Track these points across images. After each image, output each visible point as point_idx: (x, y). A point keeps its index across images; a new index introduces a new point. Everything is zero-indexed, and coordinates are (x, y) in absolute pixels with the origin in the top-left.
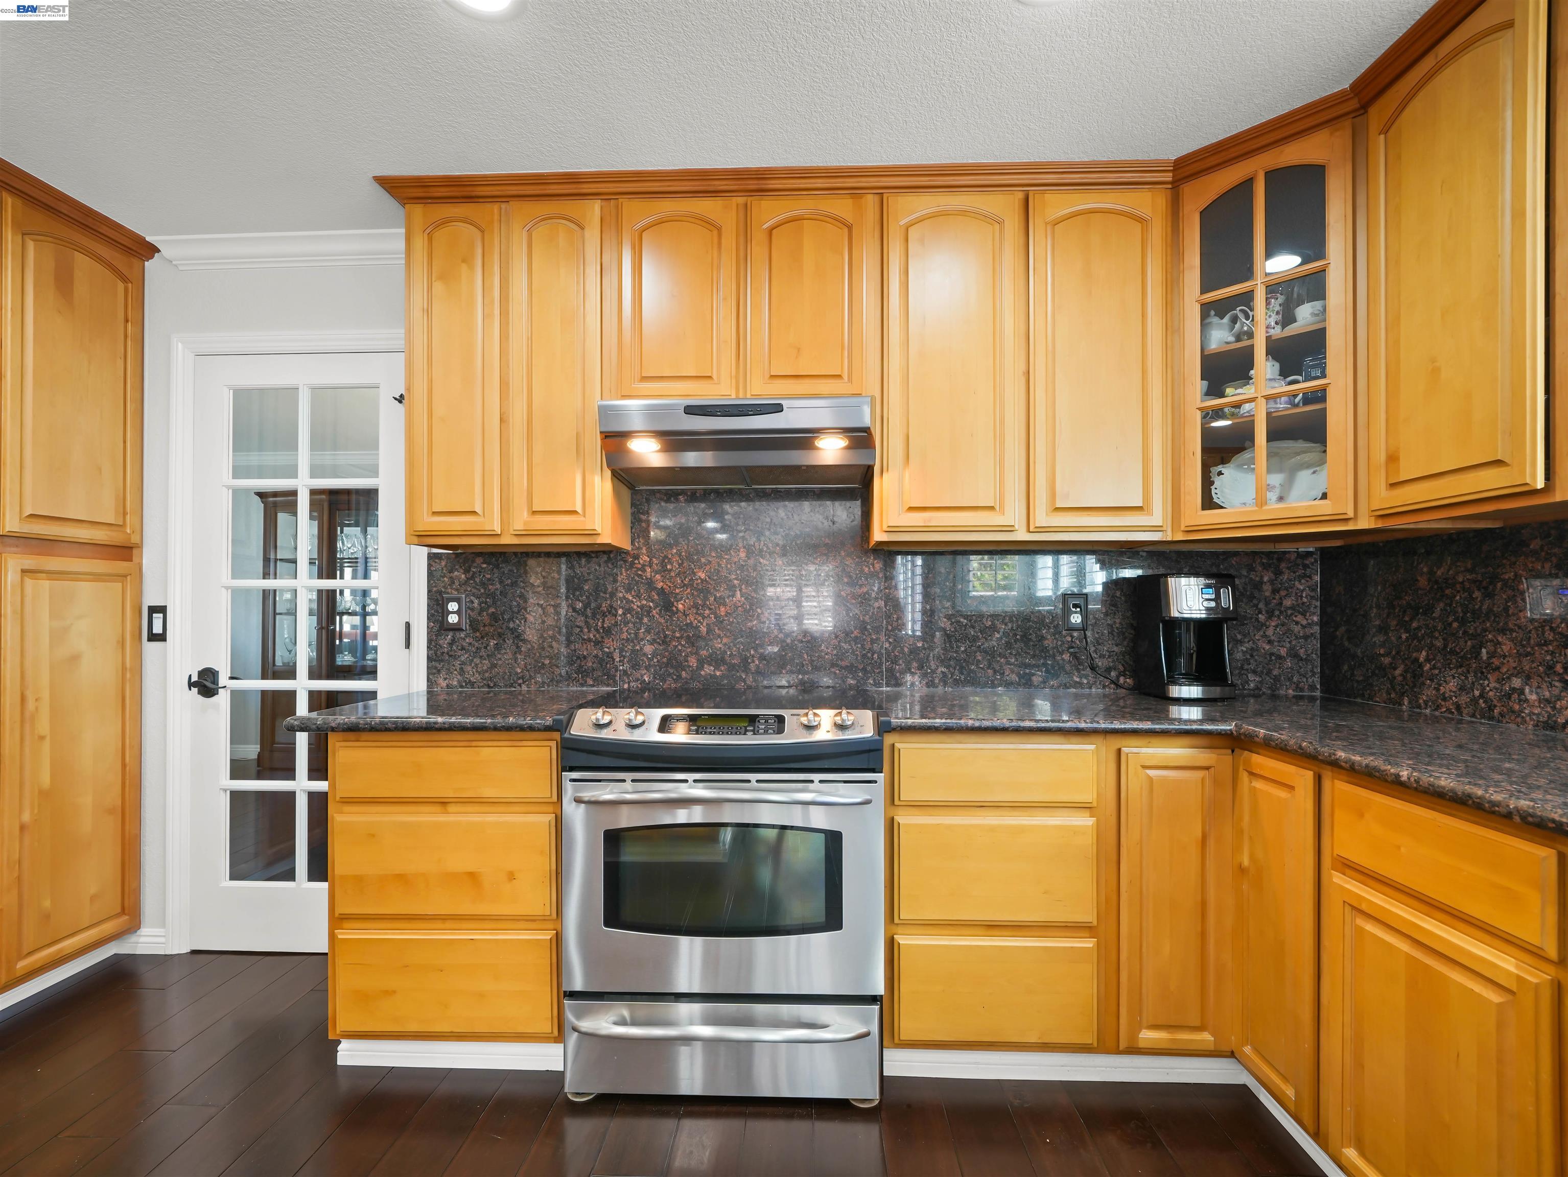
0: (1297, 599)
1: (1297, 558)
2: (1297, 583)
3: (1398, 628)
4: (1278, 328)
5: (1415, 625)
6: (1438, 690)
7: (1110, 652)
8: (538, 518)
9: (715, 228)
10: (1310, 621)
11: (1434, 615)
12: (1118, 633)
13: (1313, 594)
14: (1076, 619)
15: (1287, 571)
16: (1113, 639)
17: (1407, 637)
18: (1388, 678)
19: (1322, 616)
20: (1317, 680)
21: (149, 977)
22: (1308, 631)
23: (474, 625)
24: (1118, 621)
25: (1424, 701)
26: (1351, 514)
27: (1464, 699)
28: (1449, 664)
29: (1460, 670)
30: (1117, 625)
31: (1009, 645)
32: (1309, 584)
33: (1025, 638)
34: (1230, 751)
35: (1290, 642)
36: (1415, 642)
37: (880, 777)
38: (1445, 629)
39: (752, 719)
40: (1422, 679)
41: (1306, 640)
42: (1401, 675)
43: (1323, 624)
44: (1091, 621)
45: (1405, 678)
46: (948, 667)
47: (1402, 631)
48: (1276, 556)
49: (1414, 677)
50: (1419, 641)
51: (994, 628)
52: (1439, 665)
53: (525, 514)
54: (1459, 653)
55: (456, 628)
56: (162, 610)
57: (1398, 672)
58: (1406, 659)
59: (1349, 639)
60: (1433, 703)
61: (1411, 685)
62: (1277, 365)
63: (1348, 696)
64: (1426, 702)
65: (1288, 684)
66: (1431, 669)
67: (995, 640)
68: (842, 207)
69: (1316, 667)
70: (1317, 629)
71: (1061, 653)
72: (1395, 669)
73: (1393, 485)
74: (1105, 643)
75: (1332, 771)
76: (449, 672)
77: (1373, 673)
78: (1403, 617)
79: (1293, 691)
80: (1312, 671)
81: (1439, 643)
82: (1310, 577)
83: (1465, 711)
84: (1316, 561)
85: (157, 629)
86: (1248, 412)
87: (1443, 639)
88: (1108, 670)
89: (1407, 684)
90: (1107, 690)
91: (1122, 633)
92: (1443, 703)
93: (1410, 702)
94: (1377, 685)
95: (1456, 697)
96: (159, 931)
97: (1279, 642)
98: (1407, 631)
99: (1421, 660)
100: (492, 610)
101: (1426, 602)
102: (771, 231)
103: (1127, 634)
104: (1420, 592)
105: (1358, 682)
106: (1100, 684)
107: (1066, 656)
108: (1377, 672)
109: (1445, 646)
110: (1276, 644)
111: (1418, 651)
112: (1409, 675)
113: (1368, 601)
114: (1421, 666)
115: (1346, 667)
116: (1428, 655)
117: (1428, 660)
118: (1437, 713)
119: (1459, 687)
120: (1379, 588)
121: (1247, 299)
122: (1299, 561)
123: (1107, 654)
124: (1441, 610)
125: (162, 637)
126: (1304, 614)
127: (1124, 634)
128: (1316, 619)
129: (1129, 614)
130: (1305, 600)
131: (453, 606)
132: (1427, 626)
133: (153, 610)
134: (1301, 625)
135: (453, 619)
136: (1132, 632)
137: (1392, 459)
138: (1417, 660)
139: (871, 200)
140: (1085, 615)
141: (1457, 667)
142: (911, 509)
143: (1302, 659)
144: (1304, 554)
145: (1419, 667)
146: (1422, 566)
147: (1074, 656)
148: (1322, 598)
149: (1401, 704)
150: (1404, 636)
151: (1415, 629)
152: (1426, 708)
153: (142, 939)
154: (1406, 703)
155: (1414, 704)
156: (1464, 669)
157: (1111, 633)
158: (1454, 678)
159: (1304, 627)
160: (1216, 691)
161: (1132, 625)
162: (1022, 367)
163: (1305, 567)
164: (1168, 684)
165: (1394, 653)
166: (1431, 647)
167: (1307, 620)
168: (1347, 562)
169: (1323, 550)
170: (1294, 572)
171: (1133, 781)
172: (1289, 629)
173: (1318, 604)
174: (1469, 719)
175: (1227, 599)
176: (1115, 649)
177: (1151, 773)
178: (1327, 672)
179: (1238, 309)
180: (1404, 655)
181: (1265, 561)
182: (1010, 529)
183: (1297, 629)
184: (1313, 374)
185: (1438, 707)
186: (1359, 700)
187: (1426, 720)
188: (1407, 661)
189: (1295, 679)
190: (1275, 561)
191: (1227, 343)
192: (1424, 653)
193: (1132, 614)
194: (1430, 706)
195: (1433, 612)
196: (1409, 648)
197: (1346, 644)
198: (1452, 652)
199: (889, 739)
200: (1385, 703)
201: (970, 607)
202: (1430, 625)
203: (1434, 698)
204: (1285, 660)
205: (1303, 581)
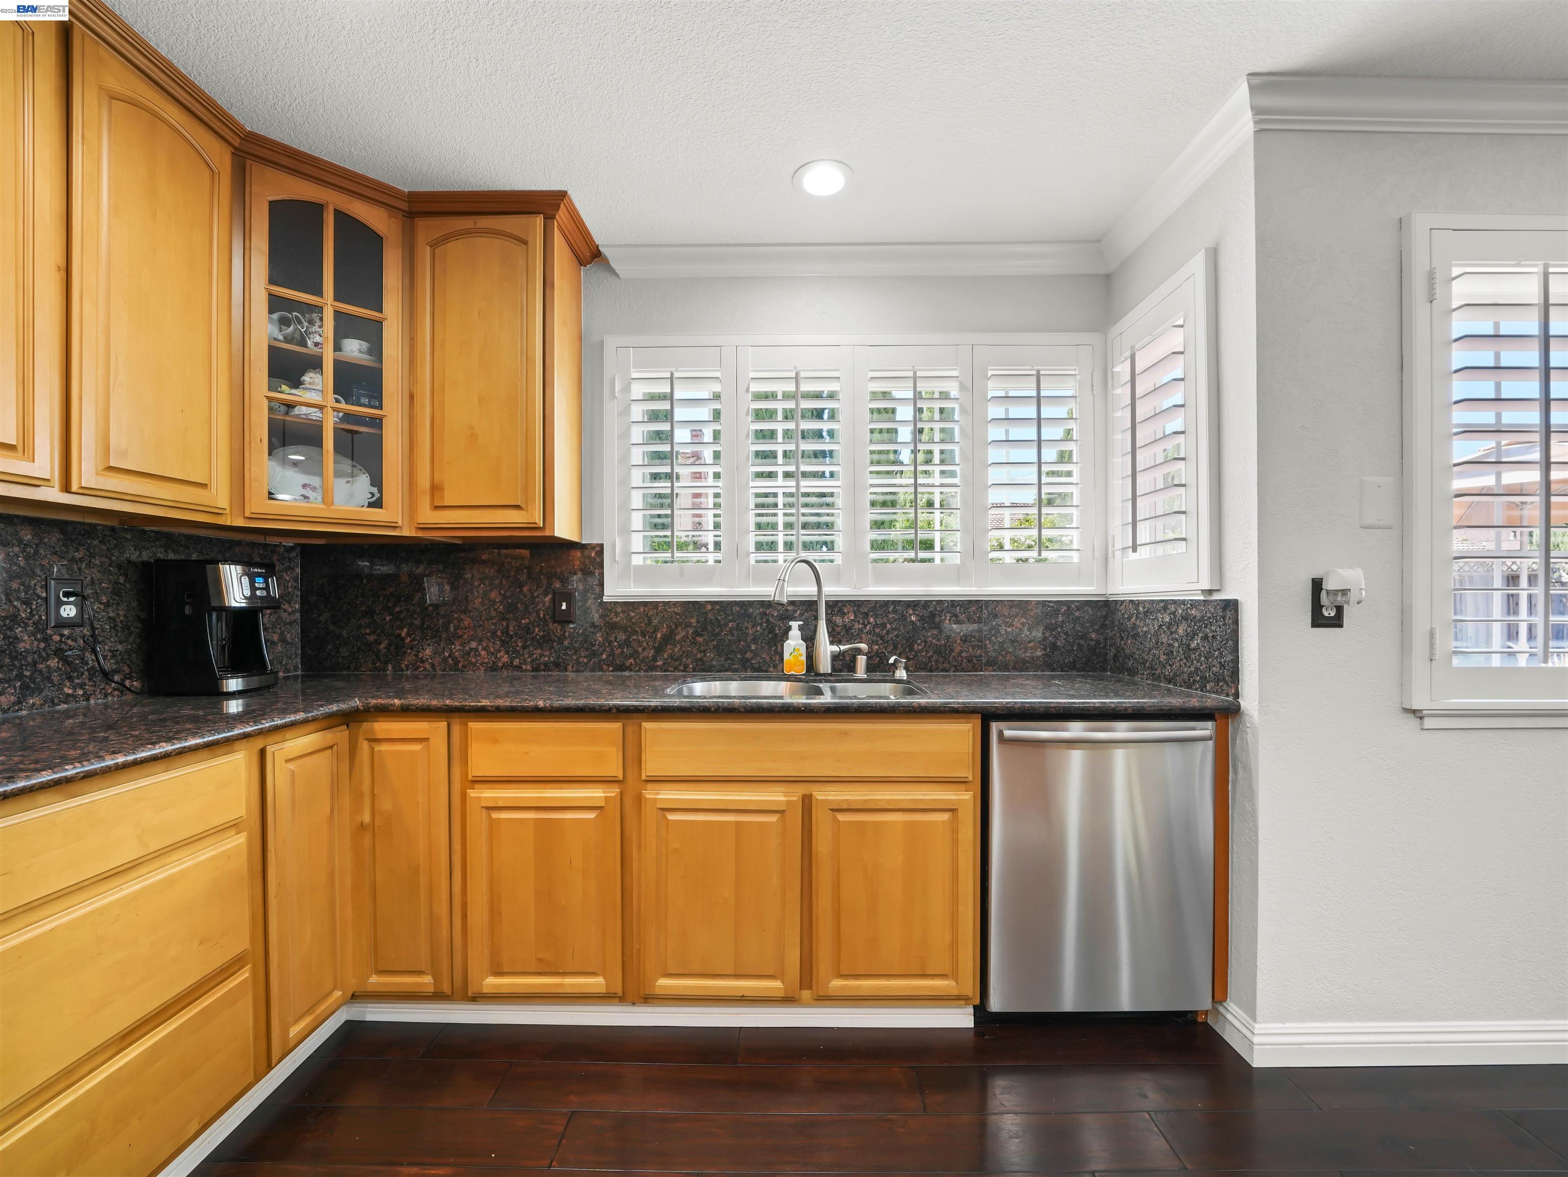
0: (285, 589)
1: (284, 551)
2: (284, 574)
3: (382, 612)
5: (397, 609)
6: (417, 656)
7: (112, 652)
10: (294, 609)
11: (414, 602)
12: (122, 628)
13: (295, 584)
14: (68, 611)
15: (278, 563)
16: (116, 635)
17: (390, 619)
18: (374, 651)
19: (302, 604)
20: (299, 660)
22: (293, 618)
24: (122, 613)
25: (406, 665)
26: (400, 523)
27: (438, 659)
28: (426, 636)
29: (434, 640)
30: (121, 618)
32: (293, 575)
34: (346, 726)
35: (280, 629)
36: (398, 622)
38: (423, 611)
40: (403, 650)
41: (291, 626)
42: (385, 648)
43: (302, 611)
45: (389, 650)
47: (386, 614)
48: (269, 548)
49: (397, 649)
50: (401, 621)
52: (418, 637)
54: (432, 628)
57: (382, 646)
58: (390, 635)
59: (333, 623)
60: (413, 665)
61: (395, 654)
63: (334, 670)
64: (407, 666)
65: (279, 667)
66: (411, 641)
69: (298, 649)
70: (298, 615)
71: (46, 659)
72: (380, 644)
73: (437, 508)
74: (107, 641)
75: (460, 718)
77: (359, 649)
78: (387, 603)
79: (283, 672)
80: (295, 653)
81: (417, 622)
82: (293, 569)
83: (438, 668)
84: (297, 556)
86: (305, 414)
87: (421, 619)
89: (390, 654)
90: (110, 698)
91: (126, 627)
92: (421, 665)
93: (393, 668)
94: (362, 658)
95: (431, 659)
97: (272, 628)
98: (390, 614)
99: (403, 635)
101: (407, 593)
103: (133, 629)
104: (401, 585)
105: (343, 657)
106: (100, 692)
107: (53, 663)
108: (363, 647)
109: (423, 624)
110: (270, 630)
111: (400, 629)
112: (392, 648)
113: (354, 591)
114: (403, 640)
115: (330, 647)
116: (408, 632)
117: (408, 635)
118: (416, 672)
119: (433, 651)
120: (365, 581)
122: (286, 555)
123: (110, 654)
124: (419, 598)
126: (289, 603)
127: (129, 629)
128: (297, 606)
129: (135, 604)
130: (290, 590)
132: (408, 610)
134: (288, 612)
136: (139, 625)
137: (436, 489)
138: (399, 635)
141: (432, 638)
143: (288, 643)
144: (289, 548)
145: (401, 641)
146: (403, 566)
147: (63, 660)
148: (303, 588)
149: (385, 670)
150: (388, 618)
151: (398, 612)
152: (407, 671)
154: (390, 669)
155: (397, 668)
156: (438, 639)
157: (114, 628)
158: (429, 646)
159: (289, 614)
161: (139, 617)
163: (290, 560)
164: (222, 678)
165: (379, 631)
166: (411, 625)
167: (292, 607)
168: (332, 558)
169: (303, 546)
170: (283, 564)
172: (279, 617)
173: (299, 593)
174: (441, 673)
175: (274, 589)
176: (120, 647)
177: (293, 766)
178: (309, 652)
179: (295, 313)
180: (388, 632)
181: (261, 552)
182: (37, 482)
183: (285, 615)
184: (362, 401)
185: (417, 668)
186: (345, 672)
187: (408, 678)
188: (390, 637)
189: (284, 662)
190: (269, 553)
191: (276, 339)
192: (405, 630)
193: (139, 605)
194: (411, 668)
195: (413, 600)
196: (393, 627)
197: (331, 627)
198: (428, 628)
200: (371, 671)
202: (411, 609)
203: (414, 662)
204: (277, 645)
205: (289, 572)
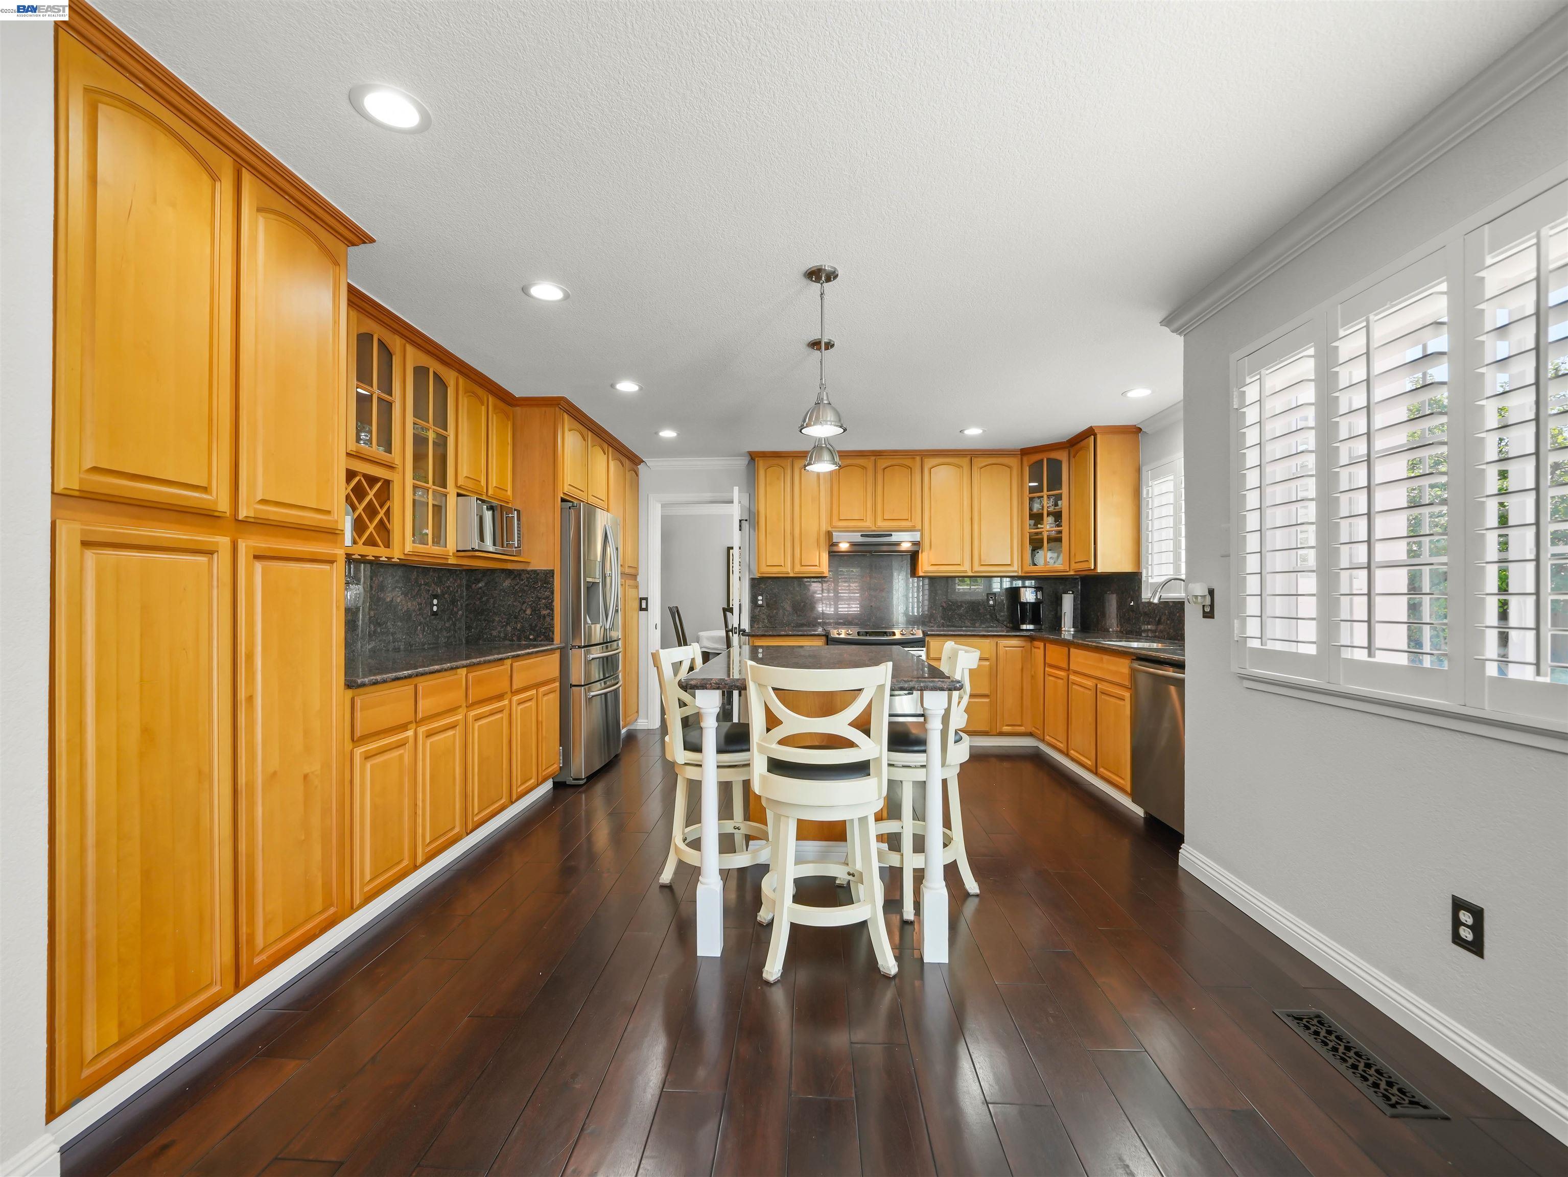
4: (1053, 507)
8: (803, 567)
9: (864, 468)
14: (991, 602)
16: (1003, 609)
21: (640, 736)
23: (768, 605)
26: (1068, 570)
30: (1005, 605)
31: (967, 612)
33: (973, 610)
37: (924, 649)
39: (885, 633)
44: (997, 603)
46: (944, 620)
51: (961, 606)
53: (799, 566)
55: (761, 606)
56: (646, 599)
62: (1054, 518)
67: (962, 611)
68: (907, 462)
71: (986, 615)
73: (1077, 562)
74: (1001, 611)
76: (758, 623)
85: (644, 606)
86: (1042, 534)
88: (1004, 621)
91: (1006, 607)
96: (646, 721)
100: (774, 599)
102: (884, 469)
103: (1008, 607)
107: (988, 616)
121: (1042, 497)
123: (1001, 614)
125: (646, 609)
128: (1079, 602)
131: (760, 598)
133: (641, 599)
135: (760, 602)
136: (1010, 607)
137: (1076, 554)
139: (918, 459)
140: (995, 601)
142: (932, 565)
147: (991, 616)
153: (639, 724)
157: (1003, 607)
160: (1038, 627)
161: (1010, 605)
162: (970, 517)
171: (1002, 650)
175: (1040, 596)
176: (1004, 613)
177: (1007, 649)
181: (1049, 584)
182: (966, 572)
184: (1059, 525)
191: (1037, 510)
193: (1010, 601)
199: (927, 639)
201: (954, 597)
